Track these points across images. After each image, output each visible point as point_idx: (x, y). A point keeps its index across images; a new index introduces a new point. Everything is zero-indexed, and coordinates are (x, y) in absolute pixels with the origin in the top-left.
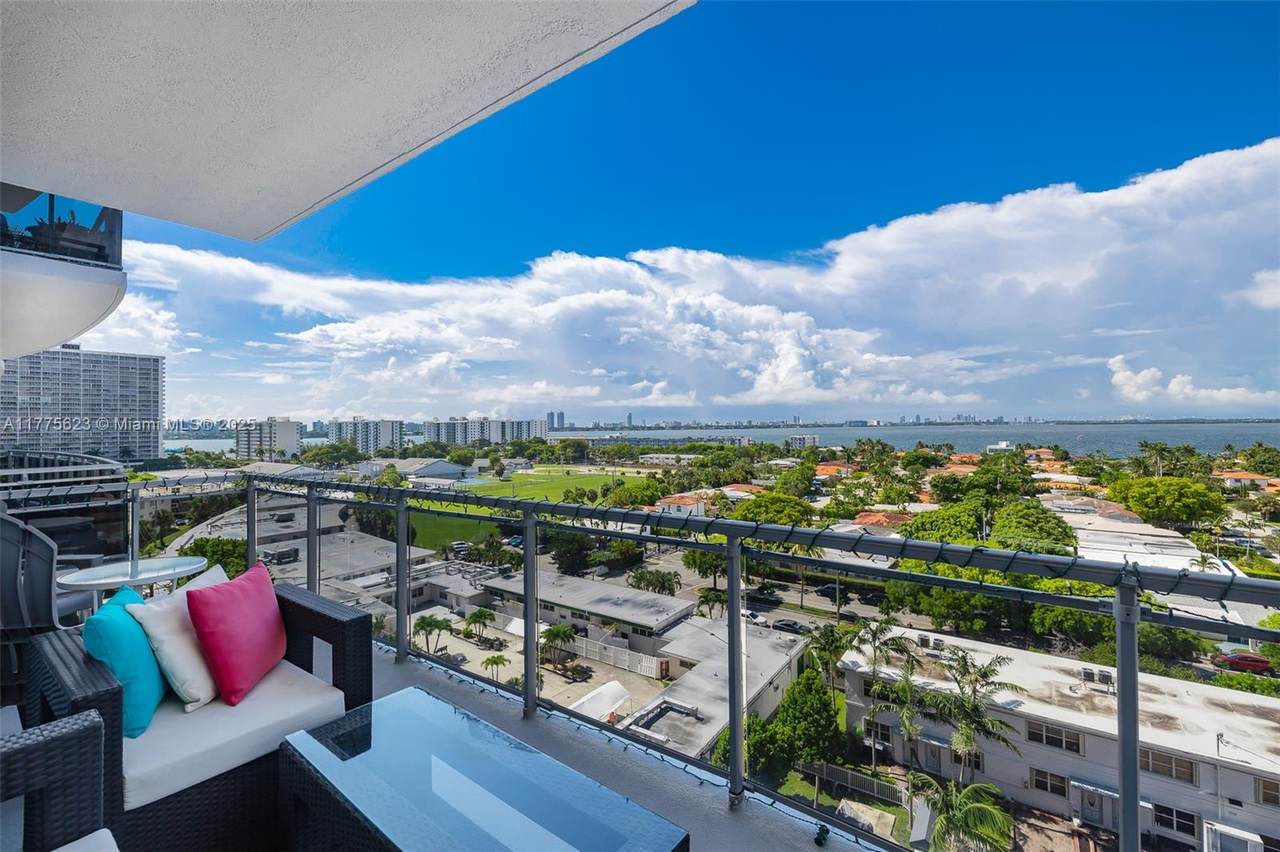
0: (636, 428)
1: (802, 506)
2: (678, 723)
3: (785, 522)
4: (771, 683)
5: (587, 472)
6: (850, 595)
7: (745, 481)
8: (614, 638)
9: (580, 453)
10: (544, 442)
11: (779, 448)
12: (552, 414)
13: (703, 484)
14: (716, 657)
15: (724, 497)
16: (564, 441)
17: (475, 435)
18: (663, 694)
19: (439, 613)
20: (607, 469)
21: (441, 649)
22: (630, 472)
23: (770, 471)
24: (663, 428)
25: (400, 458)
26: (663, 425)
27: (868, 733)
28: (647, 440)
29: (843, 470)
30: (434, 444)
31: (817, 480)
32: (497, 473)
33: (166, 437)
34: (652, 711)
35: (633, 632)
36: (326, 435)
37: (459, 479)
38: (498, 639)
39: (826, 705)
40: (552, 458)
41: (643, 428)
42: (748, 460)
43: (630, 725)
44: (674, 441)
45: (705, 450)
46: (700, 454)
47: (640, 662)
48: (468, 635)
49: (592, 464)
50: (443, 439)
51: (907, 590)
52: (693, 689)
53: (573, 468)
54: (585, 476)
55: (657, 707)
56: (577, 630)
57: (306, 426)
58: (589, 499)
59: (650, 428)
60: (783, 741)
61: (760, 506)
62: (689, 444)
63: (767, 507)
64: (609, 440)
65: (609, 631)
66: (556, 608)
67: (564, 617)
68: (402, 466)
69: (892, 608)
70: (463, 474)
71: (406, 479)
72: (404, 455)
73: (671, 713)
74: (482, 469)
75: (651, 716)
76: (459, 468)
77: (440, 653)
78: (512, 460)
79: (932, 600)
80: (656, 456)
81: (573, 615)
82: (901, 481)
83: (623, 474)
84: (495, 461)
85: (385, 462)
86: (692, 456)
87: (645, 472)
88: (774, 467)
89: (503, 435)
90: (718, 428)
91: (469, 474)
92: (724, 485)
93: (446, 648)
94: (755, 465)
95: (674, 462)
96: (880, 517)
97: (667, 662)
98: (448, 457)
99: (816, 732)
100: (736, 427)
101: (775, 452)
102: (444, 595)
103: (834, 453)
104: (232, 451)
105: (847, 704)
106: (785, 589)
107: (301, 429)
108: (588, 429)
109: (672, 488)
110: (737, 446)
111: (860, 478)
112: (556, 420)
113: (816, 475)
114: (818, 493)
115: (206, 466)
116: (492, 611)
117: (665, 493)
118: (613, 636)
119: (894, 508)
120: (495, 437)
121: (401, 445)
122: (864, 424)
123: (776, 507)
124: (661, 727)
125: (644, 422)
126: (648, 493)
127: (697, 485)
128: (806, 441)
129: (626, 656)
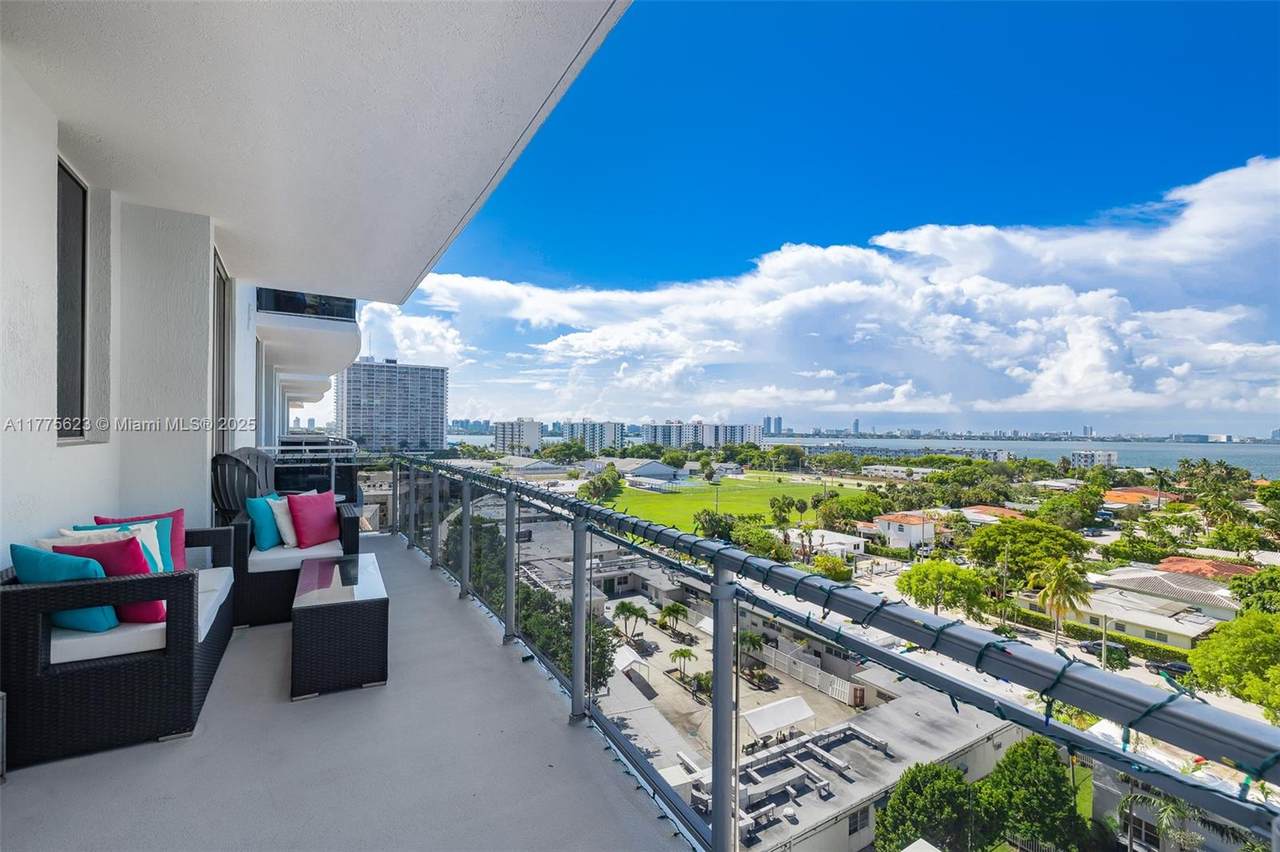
0: (863, 436)
1: (1067, 538)
2: (862, 754)
3: (1040, 555)
4: (989, 739)
5: (801, 481)
6: (1133, 659)
7: (995, 503)
8: (806, 655)
9: (794, 461)
10: (757, 448)
11: (1052, 466)
12: (769, 419)
13: (939, 503)
14: (921, 696)
15: (963, 519)
16: (776, 448)
17: (688, 439)
18: (851, 720)
19: (638, 601)
20: (823, 479)
21: (638, 635)
22: (850, 483)
23: (1035, 493)
24: (896, 437)
25: (621, 458)
26: (898, 433)
27: (1125, 829)
28: (872, 450)
29: (1153, 501)
30: (650, 446)
31: (1107, 509)
32: (706, 476)
33: (449, 433)
34: (834, 734)
35: (827, 652)
36: (561, 435)
37: (670, 481)
38: (690, 635)
39: (1060, 780)
40: (764, 464)
41: (872, 436)
42: (1003, 478)
43: (808, 742)
44: (906, 452)
45: (945, 463)
46: (939, 468)
47: (831, 683)
48: (663, 627)
49: (807, 473)
50: (660, 442)
51: (1226, 665)
52: (886, 723)
53: (785, 476)
54: (798, 485)
55: (840, 732)
56: (768, 640)
57: (547, 426)
58: (798, 509)
59: (880, 437)
60: (990, 804)
61: (1006, 534)
62: (925, 457)
63: (1015, 535)
64: (828, 448)
65: (800, 646)
66: (748, 614)
67: (756, 625)
68: (621, 464)
69: (1200, 685)
70: (675, 476)
71: (624, 477)
72: (624, 455)
73: (856, 742)
74: (693, 472)
75: (832, 739)
76: (671, 470)
77: (636, 638)
78: (723, 464)
79: (1268, 685)
80: (883, 467)
81: (765, 623)
82: (1253, 519)
83: (841, 485)
84: (706, 464)
85: (607, 460)
86: (929, 470)
87: (866, 484)
88: (1040, 489)
89: (717, 439)
90: (969, 438)
91: (681, 476)
92: (966, 506)
93: (641, 634)
94: (1013, 485)
95: (904, 476)
96: (1203, 565)
97: (862, 690)
98: (662, 459)
99: (1041, 805)
100: (995, 439)
101: (1044, 470)
102: (645, 587)
103: (1140, 476)
104: (492, 446)
105: (1095, 786)
106: (1035, 636)
107: (543, 429)
108: (807, 436)
109: (896, 505)
110: (991, 461)
111: (1180, 511)
112: (772, 425)
113: (1103, 503)
114: (1106, 525)
115: (474, 457)
116: (686, 608)
117: (888, 509)
118: (804, 652)
119: (1232, 555)
120: (708, 440)
121: (622, 446)
122: (1204, 439)
123: (1029, 536)
124: (843, 753)
125: (874, 429)
126: (867, 508)
127: (930, 503)
128: (1096, 459)
129: (816, 675)
